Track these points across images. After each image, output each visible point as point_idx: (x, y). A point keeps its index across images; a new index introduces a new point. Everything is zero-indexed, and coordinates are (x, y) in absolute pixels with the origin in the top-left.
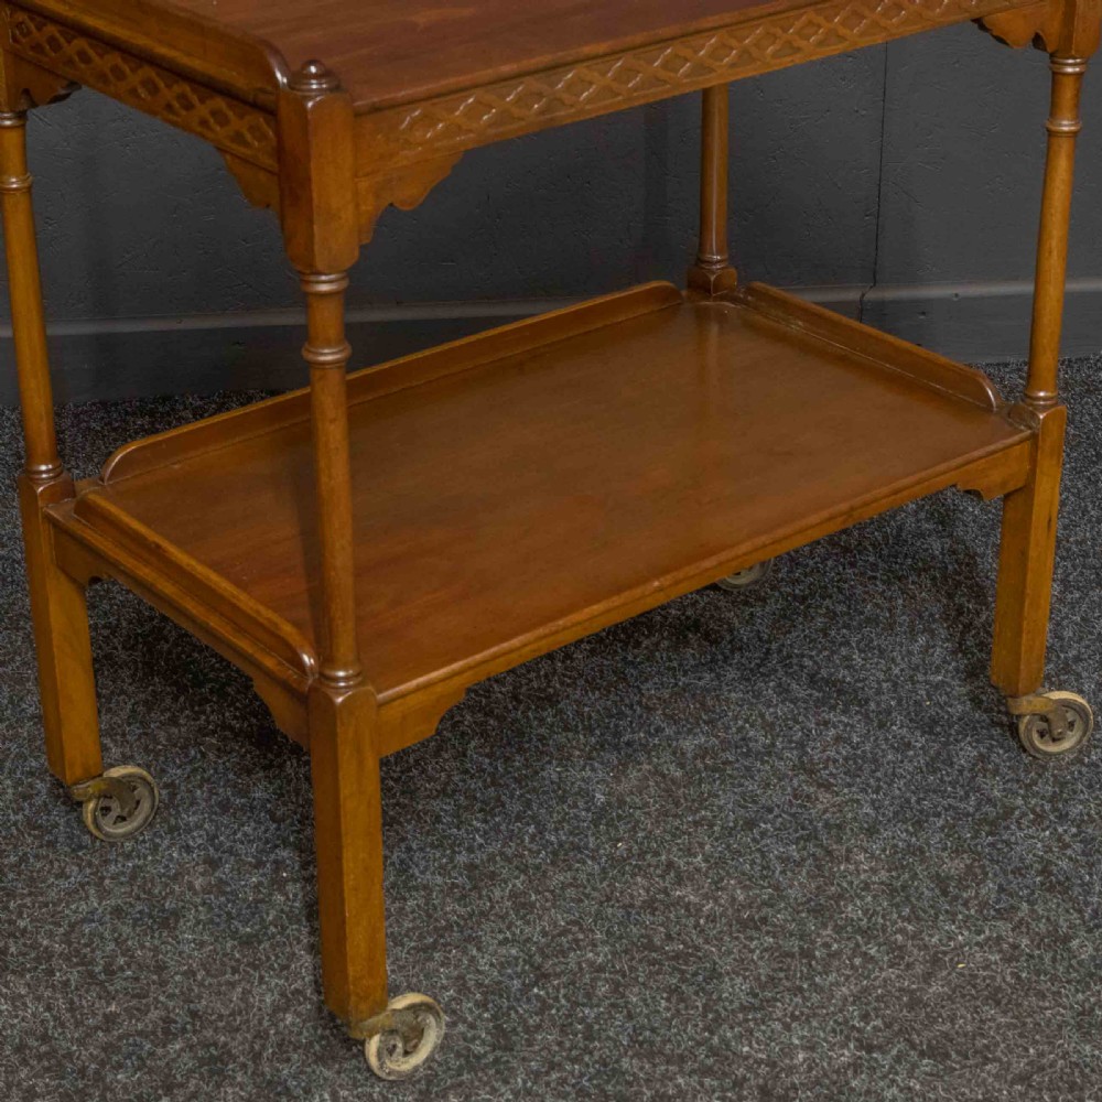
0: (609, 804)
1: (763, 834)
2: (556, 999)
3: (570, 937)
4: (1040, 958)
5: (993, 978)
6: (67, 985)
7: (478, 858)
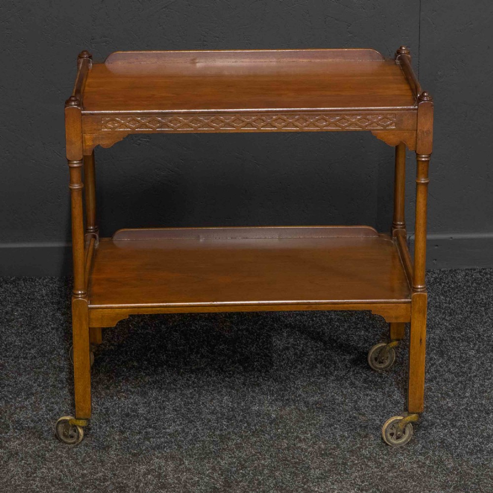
0: (277, 418)
1: (336, 428)
2: (249, 474)
3: (256, 457)
4: (433, 467)
5: (413, 472)
6: (67, 465)
7: (224, 433)
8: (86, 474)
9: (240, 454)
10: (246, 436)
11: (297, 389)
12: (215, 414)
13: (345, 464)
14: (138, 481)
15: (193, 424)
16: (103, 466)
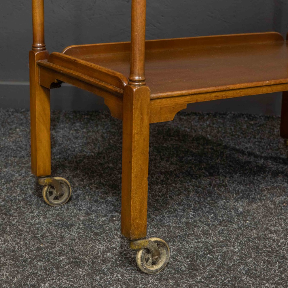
0: (244, 212)
3: (224, 243)
6: (26, 239)
7: (190, 221)
8: (42, 248)
9: (207, 240)
10: (213, 225)
11: (262, 191)
12: (181, 205)
14: (95, 258)
15: (160, 212)
16: (62, 241)
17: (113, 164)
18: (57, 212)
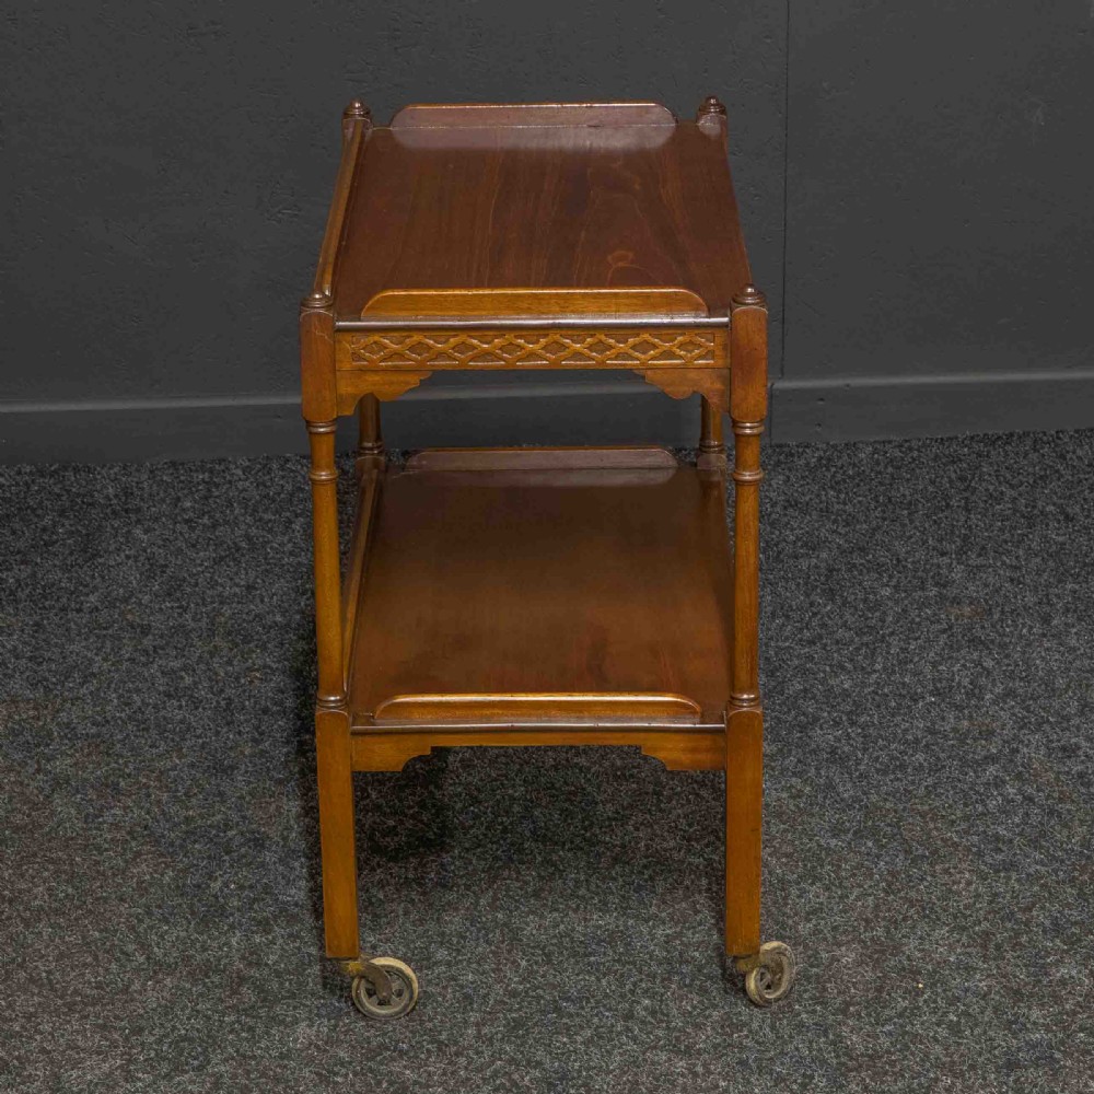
2: (485, 813)
4: (816, 797)
5: (781, 807)
6: (159, 802)
8: (193, 817)
9: (470, 779)
13: (658, 794)
16: (223, 802)
17: (283, 615)
18: (201, 741)
